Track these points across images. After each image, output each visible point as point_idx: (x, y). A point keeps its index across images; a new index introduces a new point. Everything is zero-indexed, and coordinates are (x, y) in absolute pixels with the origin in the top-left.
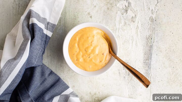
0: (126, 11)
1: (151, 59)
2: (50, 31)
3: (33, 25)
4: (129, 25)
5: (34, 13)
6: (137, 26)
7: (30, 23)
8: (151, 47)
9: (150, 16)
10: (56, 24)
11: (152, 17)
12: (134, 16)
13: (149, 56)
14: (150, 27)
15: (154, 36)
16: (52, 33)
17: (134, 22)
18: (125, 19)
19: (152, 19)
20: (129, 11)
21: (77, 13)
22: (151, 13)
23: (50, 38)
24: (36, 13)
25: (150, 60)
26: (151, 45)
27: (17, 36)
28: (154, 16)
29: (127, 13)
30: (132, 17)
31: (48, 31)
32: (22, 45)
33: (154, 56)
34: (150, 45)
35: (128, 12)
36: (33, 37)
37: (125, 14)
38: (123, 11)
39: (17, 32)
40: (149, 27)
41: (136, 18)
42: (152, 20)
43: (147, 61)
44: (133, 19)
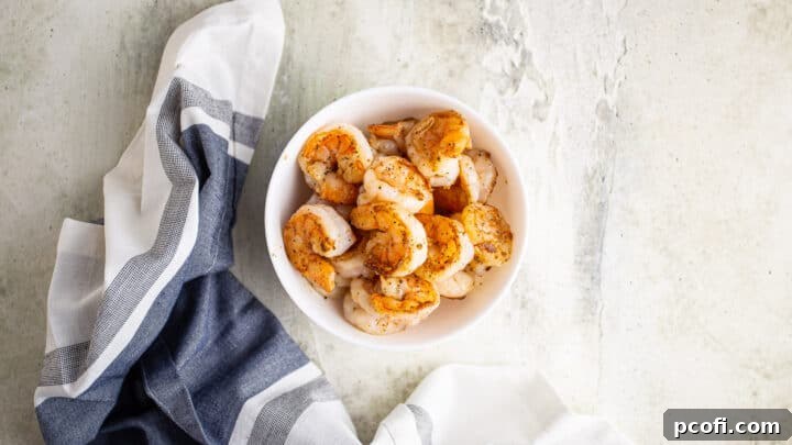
0: (515, 81)
1: (601, 250)
2: (245, 144)
3: (196, 131)
4: (524, 129)
5: (191, 88)
6: (554, 133)
7: (185, 126)
8: (602, 206)
9: (596, 101)
10: (263, 117)
11: (606, 102)
12: (542, 98)
13: (596, 239)
14: (598, 137)
15: (611, 169)
16: (252, 151)
17: (541, 120)
18: (510, 111)
19: (607, 109)
20: (525, 83)
21: (343, 88)
22: (602, 89)
23: (246, 168)
24: (196, 88)
25: (598, 255)
26: (603, 201)
27: (141, 178)
28: (611, 99)
29: (516, 90)
30: (536, 105)
31: (237, 144)
32: (170, 204)
33: (612, 242)
34: (598, 201)
35: (521, 85)
36: (204, 174)
37: (510, 91)
38: (503, 82)
39: (141, 165)
40: (594, 137)
41: (550, 105)
42: (604, 112)
43: (588, 258)
44: (538, 111)
